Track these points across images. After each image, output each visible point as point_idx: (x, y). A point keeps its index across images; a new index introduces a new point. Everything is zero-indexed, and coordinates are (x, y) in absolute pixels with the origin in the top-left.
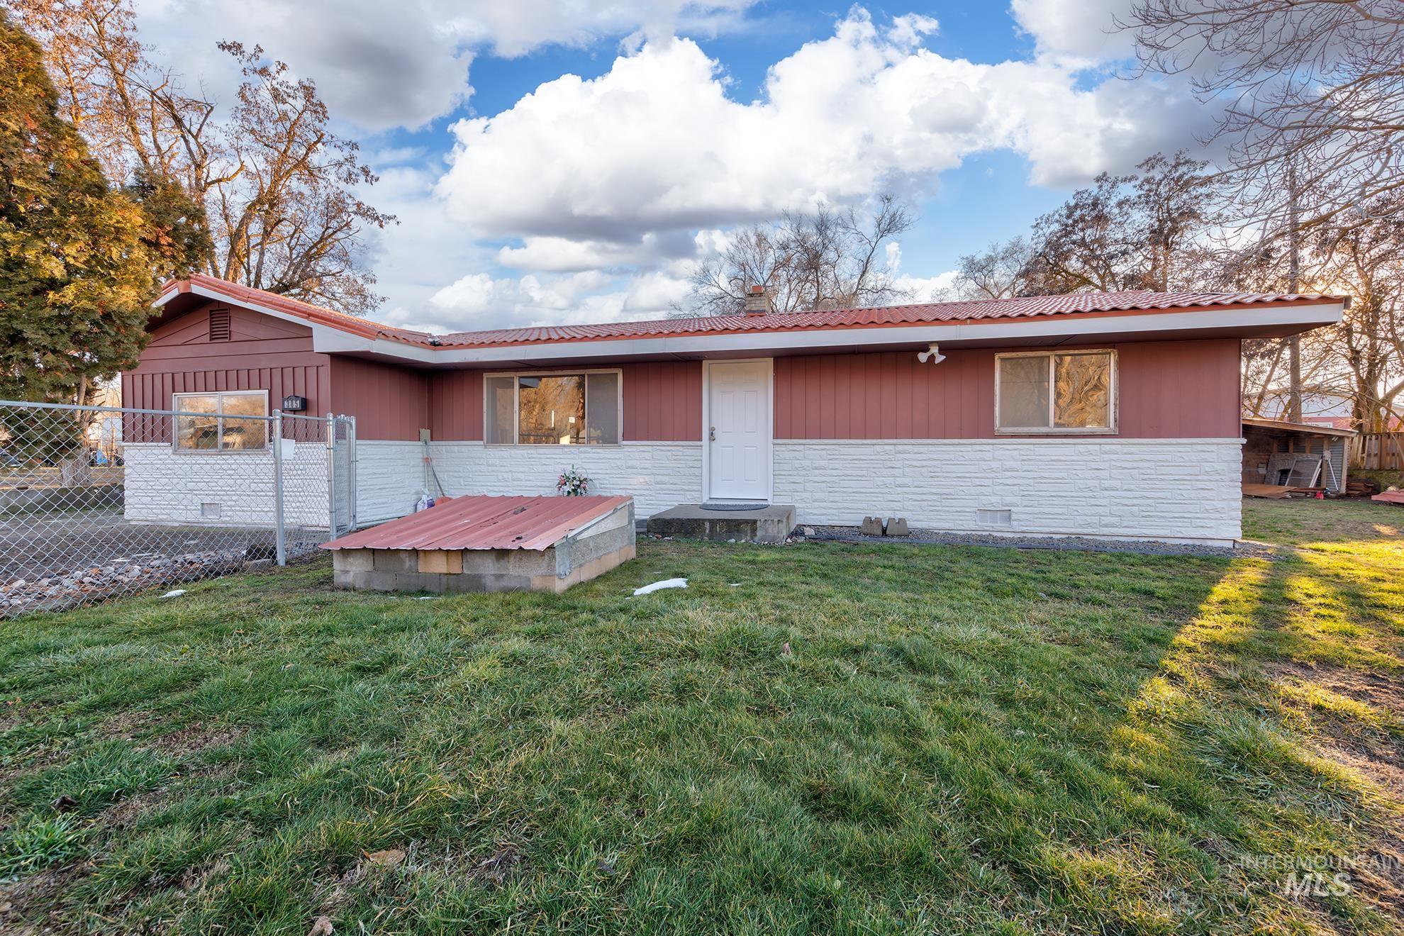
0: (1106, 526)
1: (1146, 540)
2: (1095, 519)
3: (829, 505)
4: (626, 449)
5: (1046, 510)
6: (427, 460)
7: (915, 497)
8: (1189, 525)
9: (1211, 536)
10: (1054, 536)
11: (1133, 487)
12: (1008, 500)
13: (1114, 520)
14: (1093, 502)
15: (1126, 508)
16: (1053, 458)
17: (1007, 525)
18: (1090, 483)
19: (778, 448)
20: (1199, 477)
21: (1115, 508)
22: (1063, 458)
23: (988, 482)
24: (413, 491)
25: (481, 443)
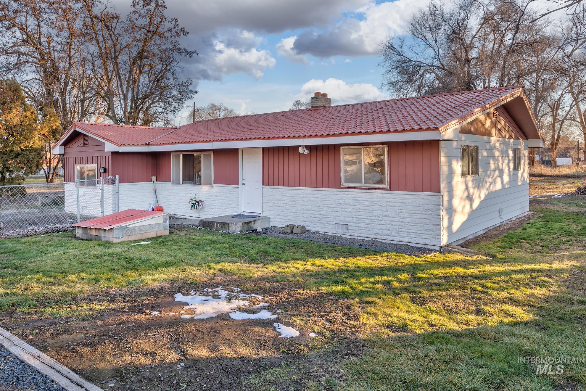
0: (385, 235)
1: (403, 243)
2: (380, 231)
3: (282, 217)
4: (215, 188)
5: (361, 225)
6: (155, 190)
7: (312, 216)
8: (419, 237)
9: (428, 243)
10: (366, 239)
11: (396, 216)
12: (348, 219)
13: (388, 232)
14: (380, 222)
15: (393, 226)
16: (364, 199)
17: (347, 231)
18: (378, 213)
19: (264, 189)
20: (423, 212)
21: (388, 226)
22: (368, 200)
23: (339, 210)
24: (148, 203)
25: (170, 183)
